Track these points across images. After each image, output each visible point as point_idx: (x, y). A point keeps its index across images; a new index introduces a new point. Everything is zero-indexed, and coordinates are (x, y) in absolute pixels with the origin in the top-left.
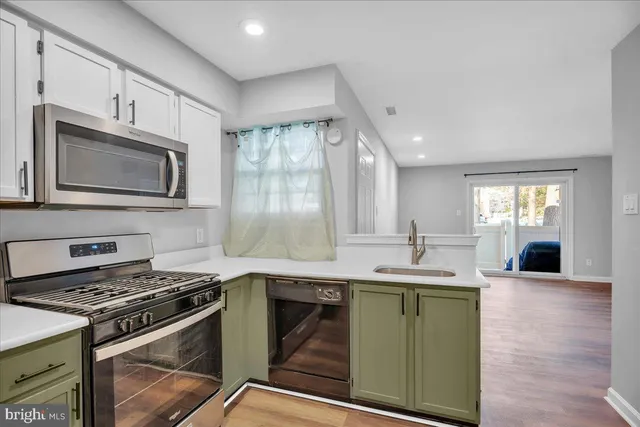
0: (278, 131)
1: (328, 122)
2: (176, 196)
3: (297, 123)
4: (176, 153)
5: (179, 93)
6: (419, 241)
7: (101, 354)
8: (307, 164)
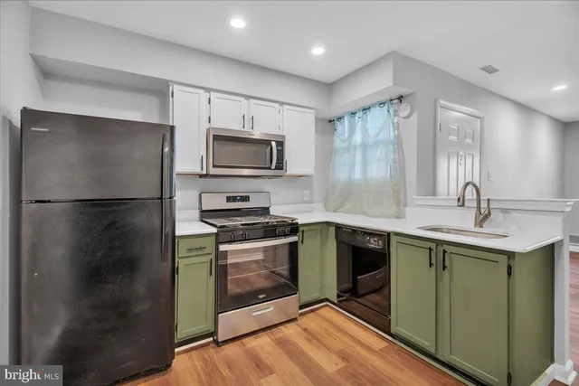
0: (361, 114)
1: (400, 98)
2: (277, 168)
3: (374, 105)
4: (276, 142)
5: (283, 104)
6: (484, 205)
7: (223, 248)
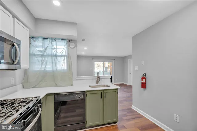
0: (51, 41)
1: (70, 40)
2: (17, 64)
4: (17, 44)
5: (14, 16)
8: (63, 54)
